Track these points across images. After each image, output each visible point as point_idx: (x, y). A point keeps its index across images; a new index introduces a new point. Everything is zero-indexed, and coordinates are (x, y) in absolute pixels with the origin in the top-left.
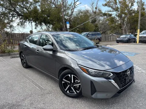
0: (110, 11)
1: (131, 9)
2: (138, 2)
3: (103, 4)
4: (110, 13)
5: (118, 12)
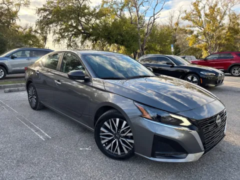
0: (190, 27)
1: (221, 24)
2: (229, 16)
3: (182, 18)
4: (192, 29)
5: (202, 29)
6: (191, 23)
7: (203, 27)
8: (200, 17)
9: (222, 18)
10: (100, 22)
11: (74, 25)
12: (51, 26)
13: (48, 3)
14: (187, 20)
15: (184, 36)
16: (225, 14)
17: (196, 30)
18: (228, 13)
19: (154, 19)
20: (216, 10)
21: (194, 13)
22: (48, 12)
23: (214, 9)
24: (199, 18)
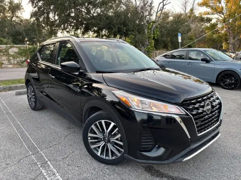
0: (208, 14)
3: (198, 3)
5: (223, 16)
6: (209, 10)
7: (223, 14)
8: (220, 3)
10: (101, 11)
11: (73, 15)
14: (205, 7)
15: (203, 25)
17: (215, 18)
22: (41, 2)
24: (218, 4)
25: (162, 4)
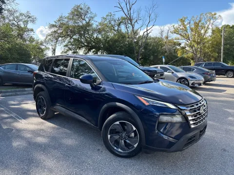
0: (178, 39)
1: (205, 37)
2: (212, 29)
4: (181, 41)
6: (179, 36)
7: (189, 40)
8: (187, 32)
9: (206, 32)
12: (60, 39)
13: (59, 21)
14: (175, 34)
16: (208, 28)
17: (184, 42)
18: (210, 27)
19: (147, 34)
20: (200, 25)
21: (181, 27)
23: (198, 24)
24: (185, 32)
25: (146, 33)
